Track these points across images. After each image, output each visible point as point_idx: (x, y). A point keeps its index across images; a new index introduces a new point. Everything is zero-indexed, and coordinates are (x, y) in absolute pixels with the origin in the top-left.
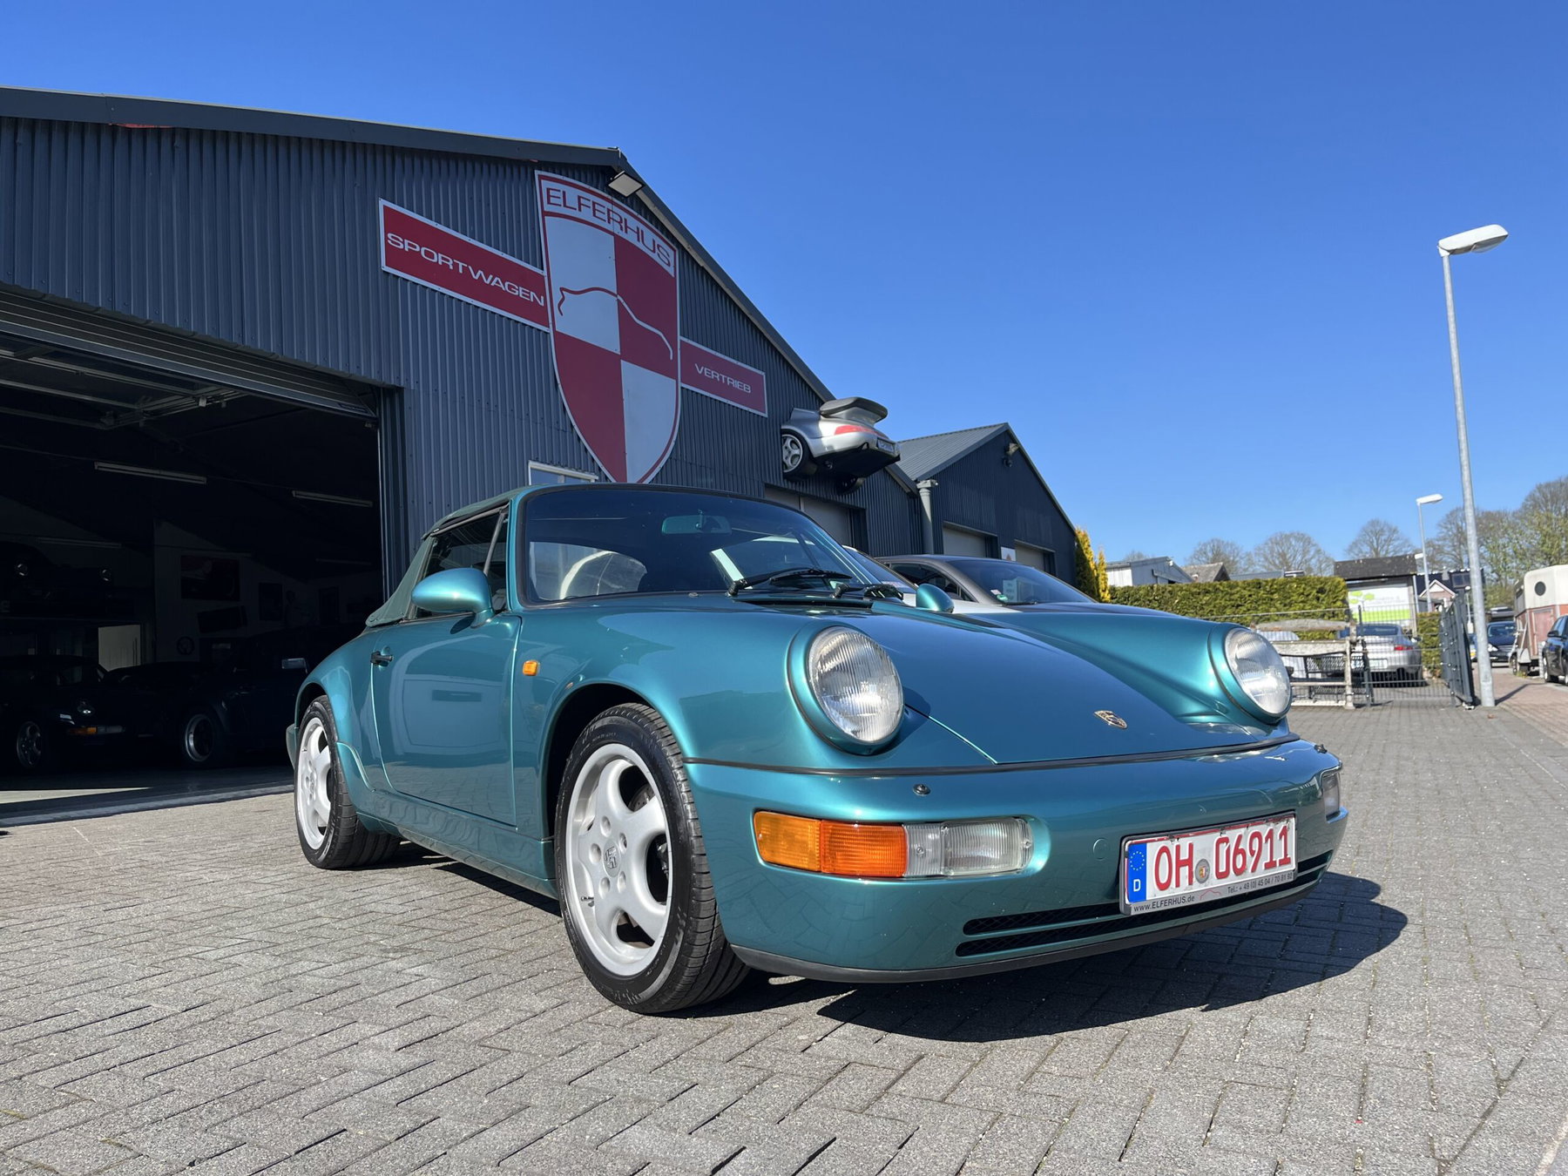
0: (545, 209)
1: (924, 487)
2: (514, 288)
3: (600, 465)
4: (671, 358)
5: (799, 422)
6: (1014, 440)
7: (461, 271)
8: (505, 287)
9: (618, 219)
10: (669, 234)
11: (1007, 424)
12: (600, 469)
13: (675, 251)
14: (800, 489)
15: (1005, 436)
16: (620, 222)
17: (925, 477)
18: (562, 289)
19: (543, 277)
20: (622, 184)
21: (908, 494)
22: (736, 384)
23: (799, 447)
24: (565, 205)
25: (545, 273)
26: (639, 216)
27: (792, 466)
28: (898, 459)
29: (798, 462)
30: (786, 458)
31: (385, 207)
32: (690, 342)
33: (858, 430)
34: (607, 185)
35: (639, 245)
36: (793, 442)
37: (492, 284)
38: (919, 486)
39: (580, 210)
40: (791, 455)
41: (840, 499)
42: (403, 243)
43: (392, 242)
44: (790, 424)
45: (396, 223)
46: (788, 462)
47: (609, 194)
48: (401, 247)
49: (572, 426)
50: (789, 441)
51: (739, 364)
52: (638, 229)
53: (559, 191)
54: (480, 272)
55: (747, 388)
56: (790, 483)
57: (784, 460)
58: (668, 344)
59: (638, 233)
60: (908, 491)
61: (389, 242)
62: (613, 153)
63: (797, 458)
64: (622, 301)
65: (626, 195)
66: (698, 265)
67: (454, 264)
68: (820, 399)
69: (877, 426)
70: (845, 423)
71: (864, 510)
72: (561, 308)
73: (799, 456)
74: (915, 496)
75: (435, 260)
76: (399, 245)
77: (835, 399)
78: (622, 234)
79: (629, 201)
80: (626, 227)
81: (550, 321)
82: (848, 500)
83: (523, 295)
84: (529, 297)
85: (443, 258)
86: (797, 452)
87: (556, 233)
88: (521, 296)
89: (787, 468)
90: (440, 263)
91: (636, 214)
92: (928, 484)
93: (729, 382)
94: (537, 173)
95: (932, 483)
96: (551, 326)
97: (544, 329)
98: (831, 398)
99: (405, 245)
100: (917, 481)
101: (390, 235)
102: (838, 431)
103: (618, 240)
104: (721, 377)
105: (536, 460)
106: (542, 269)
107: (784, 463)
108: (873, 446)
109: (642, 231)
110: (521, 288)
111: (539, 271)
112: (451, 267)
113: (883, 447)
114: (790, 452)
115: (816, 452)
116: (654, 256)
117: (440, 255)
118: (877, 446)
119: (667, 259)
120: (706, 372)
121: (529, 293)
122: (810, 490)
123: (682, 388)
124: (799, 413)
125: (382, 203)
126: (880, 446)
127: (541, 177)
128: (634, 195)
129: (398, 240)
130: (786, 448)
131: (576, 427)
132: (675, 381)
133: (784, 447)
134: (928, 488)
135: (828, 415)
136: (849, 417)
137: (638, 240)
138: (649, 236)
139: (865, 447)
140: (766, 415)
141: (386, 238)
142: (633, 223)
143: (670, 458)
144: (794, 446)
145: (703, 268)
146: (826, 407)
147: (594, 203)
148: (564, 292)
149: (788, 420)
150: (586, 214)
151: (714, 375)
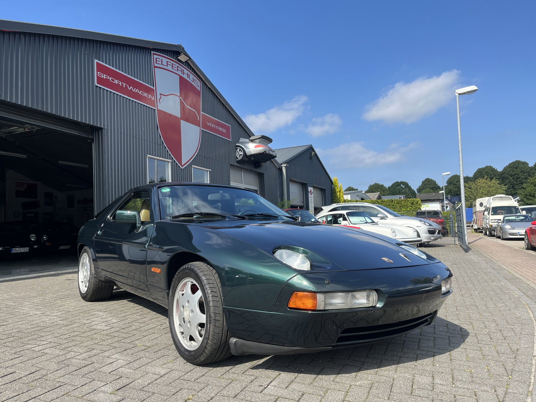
0: (155, 66)
1: (284, 166)
2: (143, 93)
3: (173, 157)
4: (198, 119)
5: (242, 143)
6: (314, 151)
7: (124, 87)
8: (140, 93)
9: (181, 70)
10: (198, 76)
11: (311, 145)
12: (172, 158)
13: (200, 82)
14: (242, 166)
15: (311, 149)
16: (181, 71)
17: (285, 163)
18: (160, 94)
19: (154, 89)
20: (182, 58)
21: (278, 168)
22: (221, 129)
23: (242, 152)
24: (162, 64)
25: (154, 88)
26: (188, 69)
27: (240, 158)
28: (276, 157)
29: (241, 157)
30: (238, 155)
31: (97, 63)
32: (205, 114)
33: (263, 147)
34: (177, 58)
35: (188, 79)
36: (240, 150)
37: (136, 92)
38: (282, 166)
39: (167, 66)
40: (239, 154)
41: (256, 170)
42: (103, 75)
43: (99, 75)
44: (239, 143)
45: (100, 68)
46: (238, 157)
47: (178, 61)
48: (103, 77)
49: (163, 143)
50: (238, 149)
51: (222, 122)
52: (188, 73)
53: (160, 59)
54: (131, 87)
55: (224, 131)
56: (238, 164)
57: (237, 155)
58: (197, 114)
59: (188, 75)
60: (278, 167)
61: (98, 75)
62: (179, 46)
63: (241, 156)
64: (182, 99)
65: (184, 62)
66: (208, 87)
67: (122, 84)
68: (249, 135)
69: (269, 145)
70: (258, 144)
71: (263, 174)
72: (160, 101)
73: (242, 155)
74: (280, 169)
75: (115, 82)
76: (102, 76)
77: (255, 135)
78: (182, 75)
79: (185, 63)
80: (184, 73)
81: (156, 105)
82: (258, 170)
83: (147, 96)
84: (149, 97)
85: (118, 82)
86: (241, 153)
87: (159, 74)
88: (146, 96)
89: (237, 159)
90: (117, 83)
91: (187, 68)
92: (285, 165)
93: (218, 128)
94: (152, 52)
95: (286, 165)
96: (156, 107)
97: (154, 108)
98: (253, 135)
99: (104, 76)
100: (281, 164)
101: (98, 73)
102: (256, 147)
103: (181, 77)
104: (215, 127)
105: (150, 154)
106: (154, 87)
107: (236, 157)
108: (267, 152)
109: (189, 75)
110: (146, 93)
111: (153, 88)
112: (121, 85)
113: (271, 153)
114: (239, 153)
115: (248, 154)
116: (193, 83)
117: (117, 81)
118: (269, 152)
119: (197, 84)
120: (210, 125)
121: (149, 95)
122: (246, 166)
123: (202, 130)
124: (242, 140)
125: (96, 61)
126: (270, 152)
127: (154, 54)
128: (186, 62)
129: (101, 74)
130: (237, 152)
131: (164, 143)
132: (199, 128)
133: (237, 151)
134: (285, 167)
135: (252, 141)
136: (259, 142)
137: (188, 78)
138: (192, 76)
139: (265, 152)
140: (231, 140)
141: (97, 74)
142: (186, 71)
143: (197, 155)
144: (240, 151)
145: (210, 88)
146: (252, 138)
147: (172, 64)
148: (161, 95)
149: (238, 142)
150: (169, 68)
151: (213, 126)
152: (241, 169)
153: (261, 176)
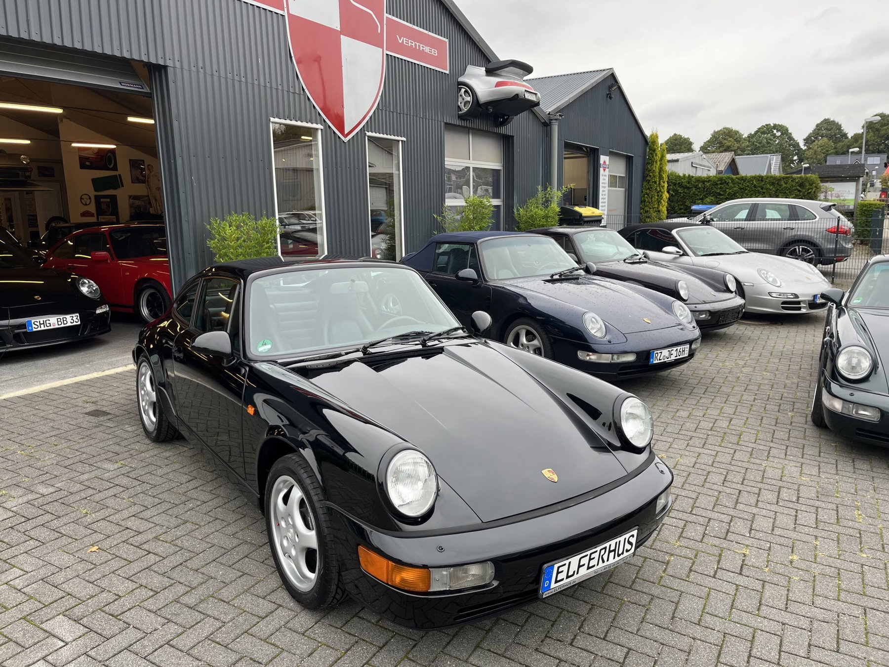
1: (554, 117)
3: (326, 118)
4: (380, 33)
5: (471, 77)
6: (616, 82)
11: (612, 69)
12: (325, 121)
14: (469, 125)
15: (612, 77)
17: (556, 111)
21: (543, 123)
22: (427, 49)
23: (470, 96)
27: (465, 109)
28: (539, 103)
32: (394, 18)
36: (466, 91)
38: (551, 117)
40: (464, 101)
41: (497, 130)
44: (464, 78)
46: (462, 106)
50: (463, 90)
51: (430, 34)
55: (434, 52)
56: (462, 122)
57: (460, 103)
58: (377, 20)
63: (467, 104)
70: (503, 78)
71: (512, 137)
73: (470, 102)
74: (546, 125)
81: (285, 6)
82: (502, 131)
86: (468, 98)
93: (421, 48)
95: (560, 116)
96: (286, 10)
97: (281, 12)
100: (550, 114)
102: (497, 85)
104: (415, 45)
107: (459, 107)
113: (528, 96)
115: (481, 99)
118: (525, 96)
120: (404, 41)
122: (478, 124)
123: (387, 54)
124: (470, 70)
130: (461, 96)
131: (307, 92)
132: (382, 50)
133: (459, 94)
134: (556, 120)
139: (516, 96)
140: (447, 72)
144: (467, 94)
149: (463, 75)
151: (411, 43)
152: (466, 130)
153: (507, 142)
